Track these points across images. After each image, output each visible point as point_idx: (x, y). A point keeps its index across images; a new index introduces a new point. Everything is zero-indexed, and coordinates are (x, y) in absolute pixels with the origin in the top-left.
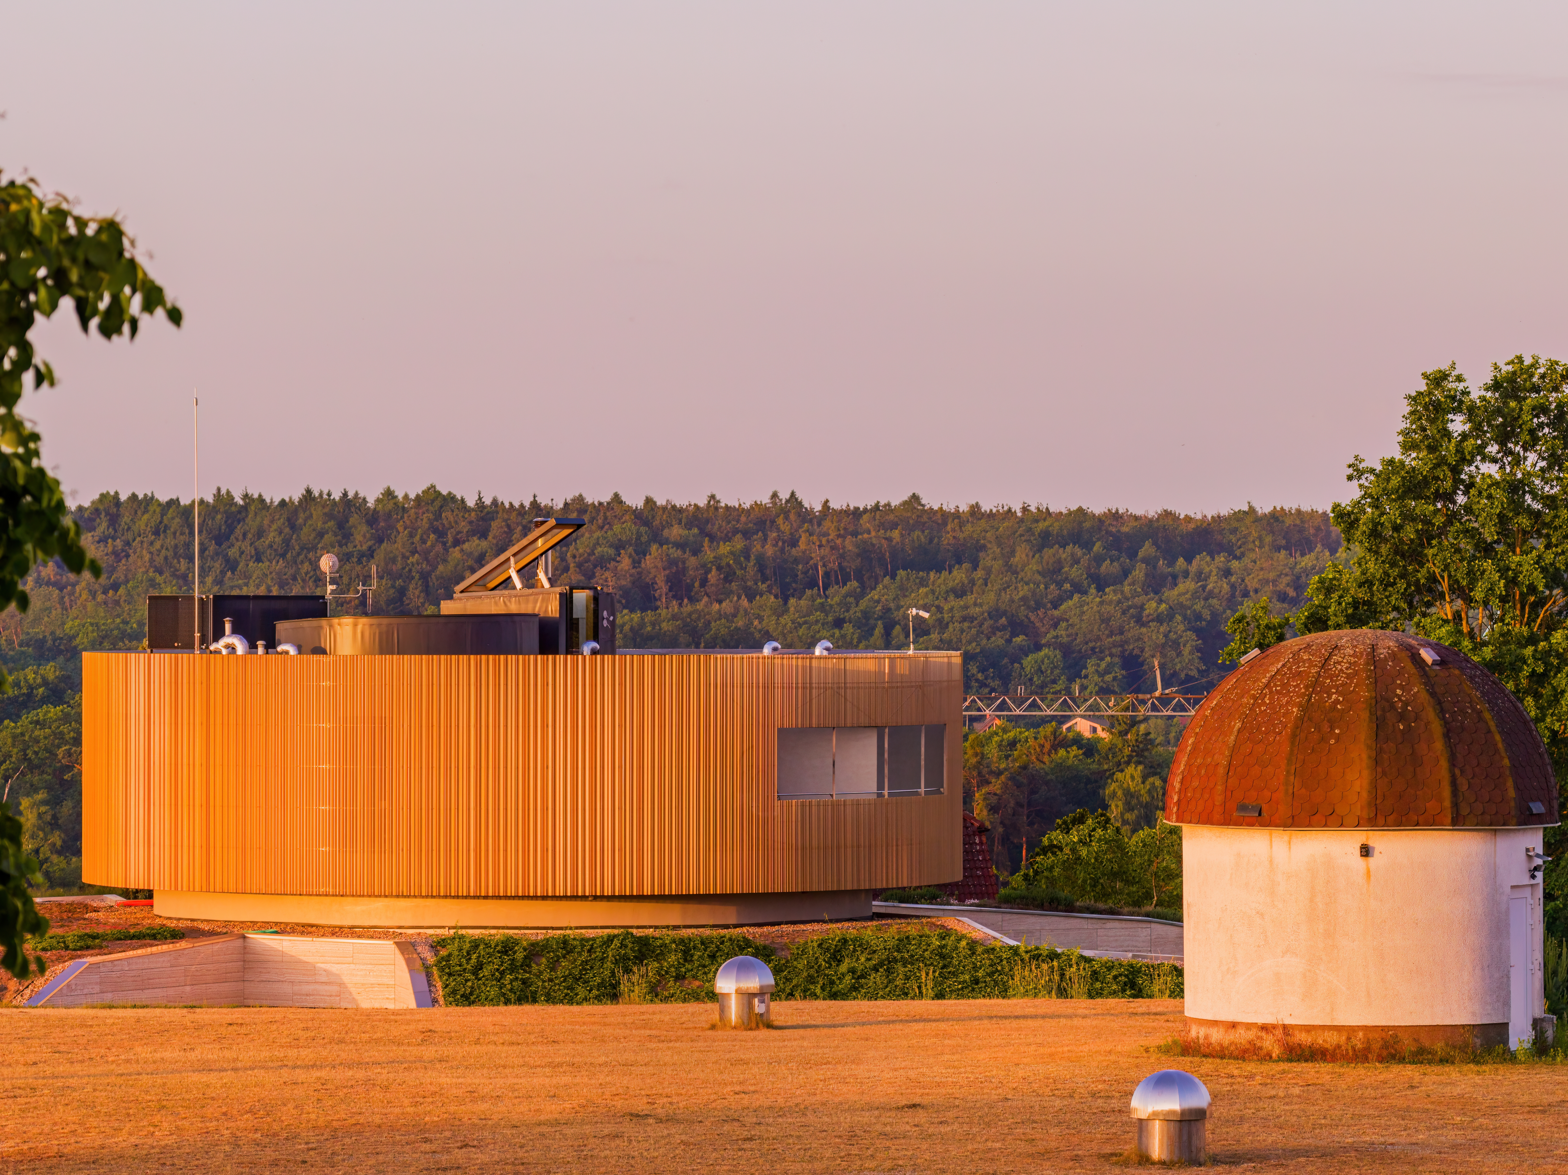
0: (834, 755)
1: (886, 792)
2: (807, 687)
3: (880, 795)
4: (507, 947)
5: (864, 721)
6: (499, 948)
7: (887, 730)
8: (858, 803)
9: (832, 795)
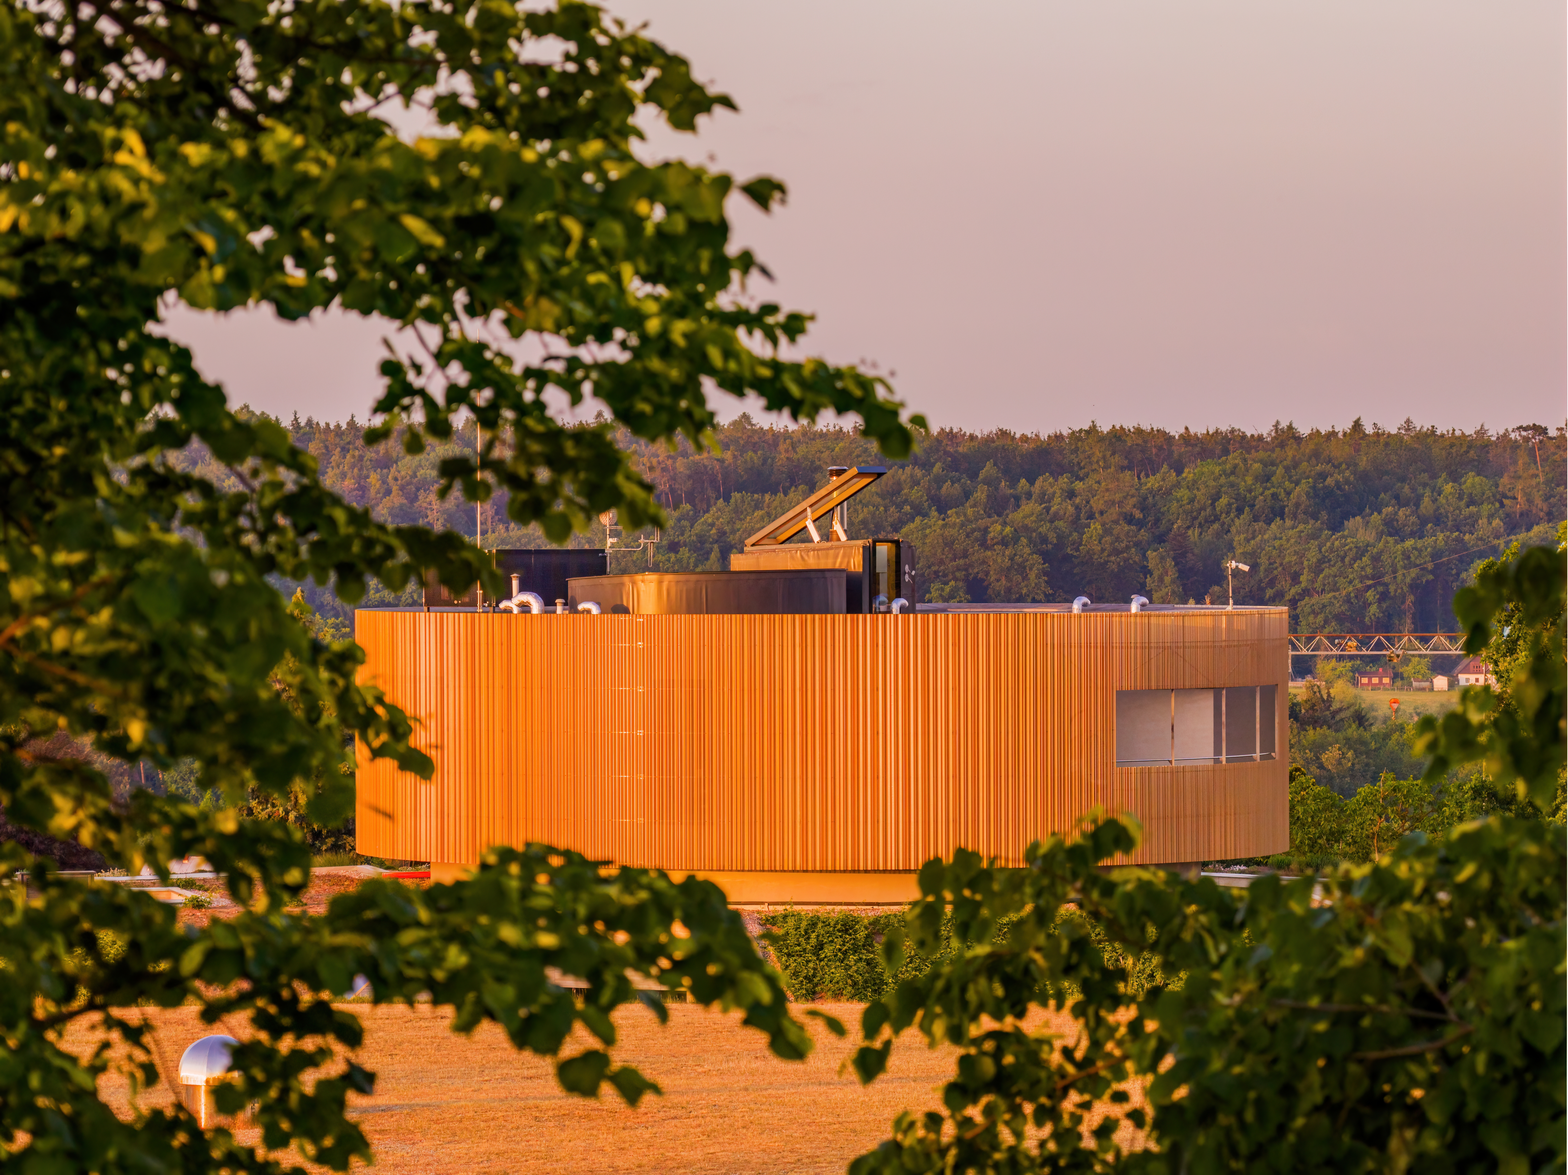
0: (1173, 719)
1: (1223, 758)
2: (1147, 647)
3: (1217, 761)
4: (847, 926)
5: (1202, 683)
6: (839, 926)
7: (1224, 692)
8: (1196, 770)
9: (1170, 762)
